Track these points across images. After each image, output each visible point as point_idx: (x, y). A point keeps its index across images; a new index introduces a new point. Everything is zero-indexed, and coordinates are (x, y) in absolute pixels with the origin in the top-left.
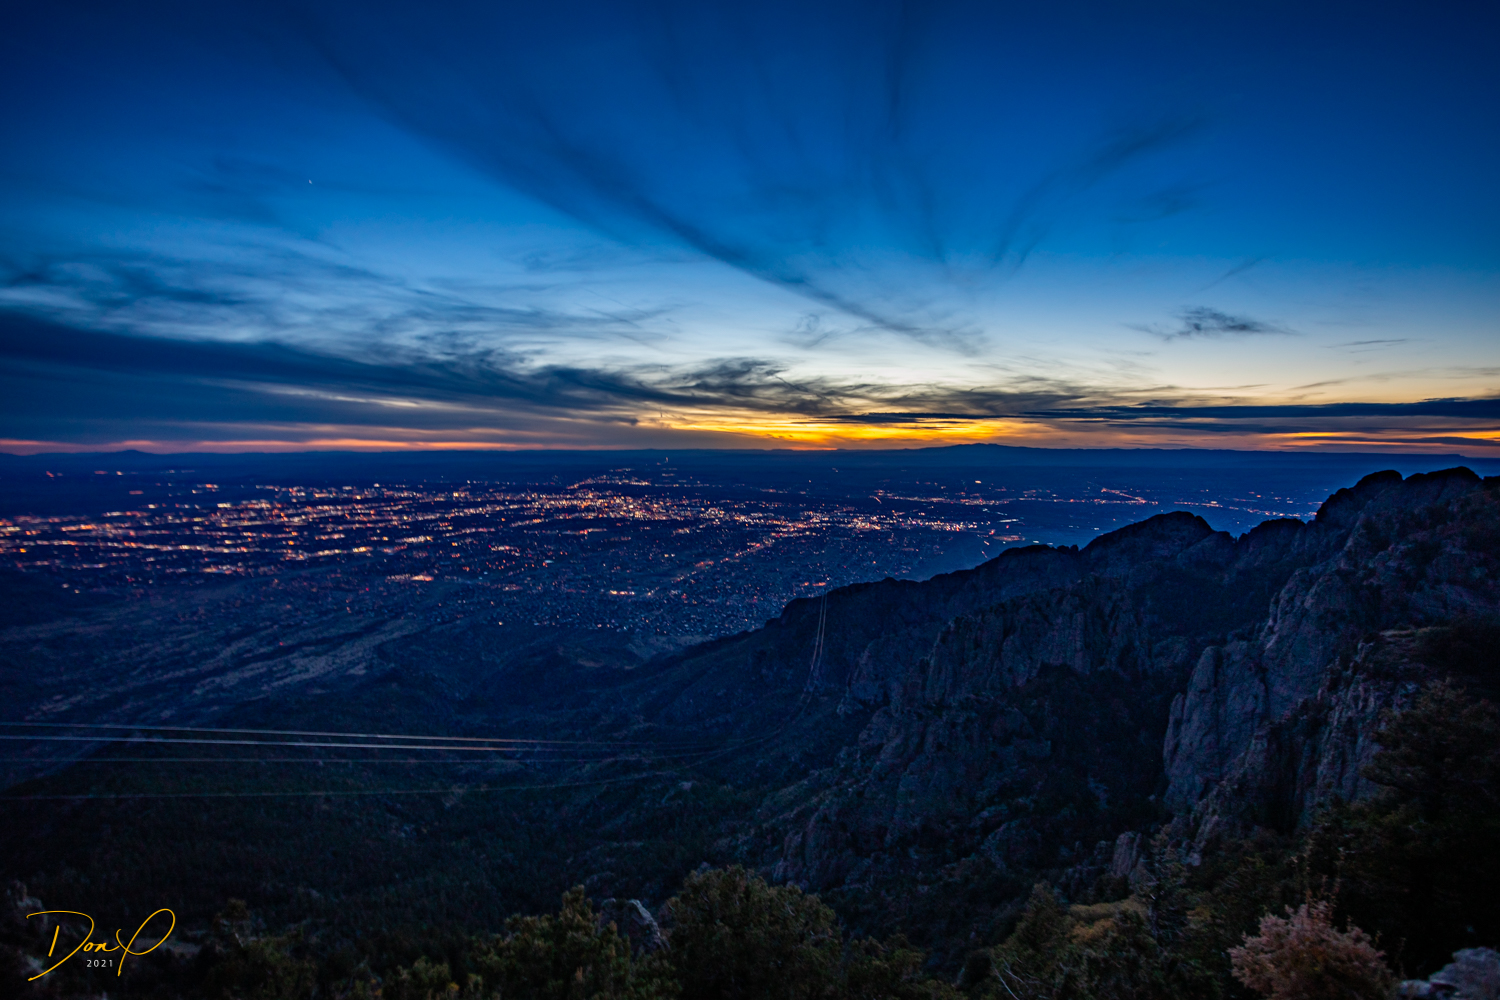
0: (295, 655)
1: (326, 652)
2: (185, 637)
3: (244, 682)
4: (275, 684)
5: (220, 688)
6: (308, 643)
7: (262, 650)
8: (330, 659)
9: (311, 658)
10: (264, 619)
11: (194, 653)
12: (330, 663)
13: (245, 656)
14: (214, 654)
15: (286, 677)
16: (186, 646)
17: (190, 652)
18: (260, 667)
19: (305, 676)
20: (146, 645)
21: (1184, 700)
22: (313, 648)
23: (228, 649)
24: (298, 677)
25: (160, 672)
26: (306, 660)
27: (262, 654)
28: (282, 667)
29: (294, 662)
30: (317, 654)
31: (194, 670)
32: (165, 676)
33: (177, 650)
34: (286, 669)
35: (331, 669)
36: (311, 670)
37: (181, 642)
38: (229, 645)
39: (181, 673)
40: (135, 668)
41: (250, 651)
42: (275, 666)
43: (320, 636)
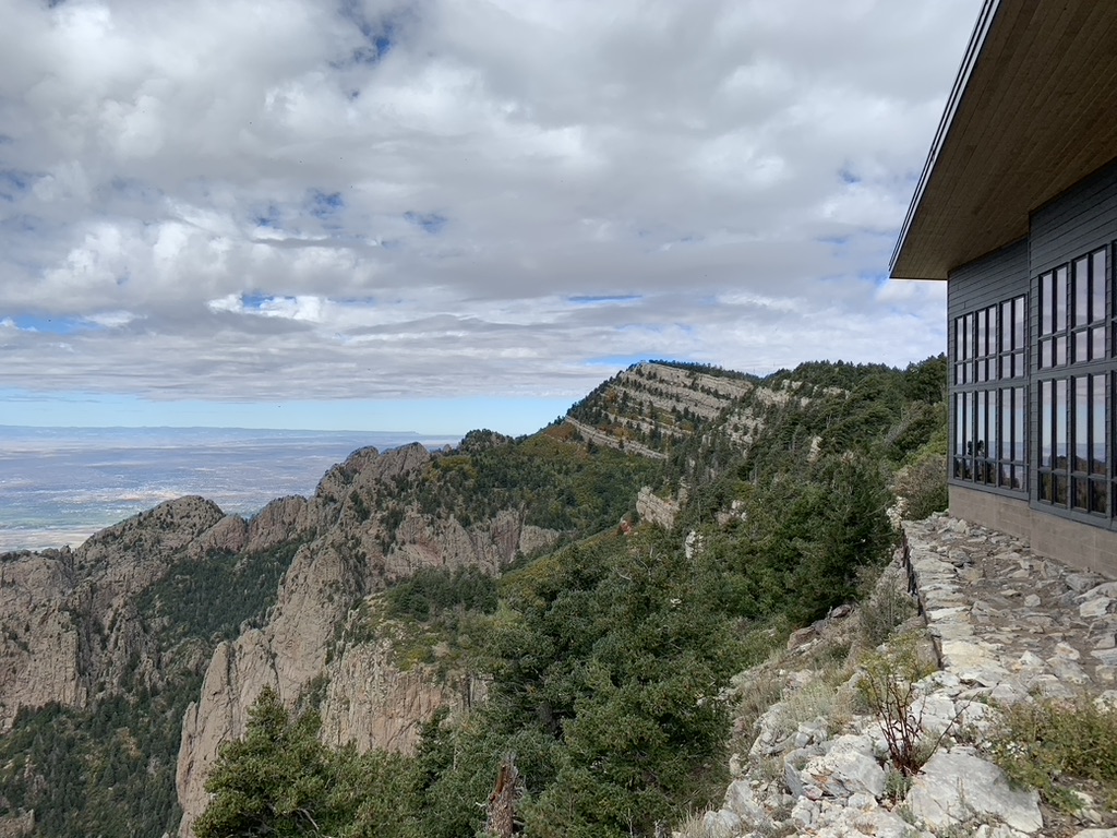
21: (197, 708)
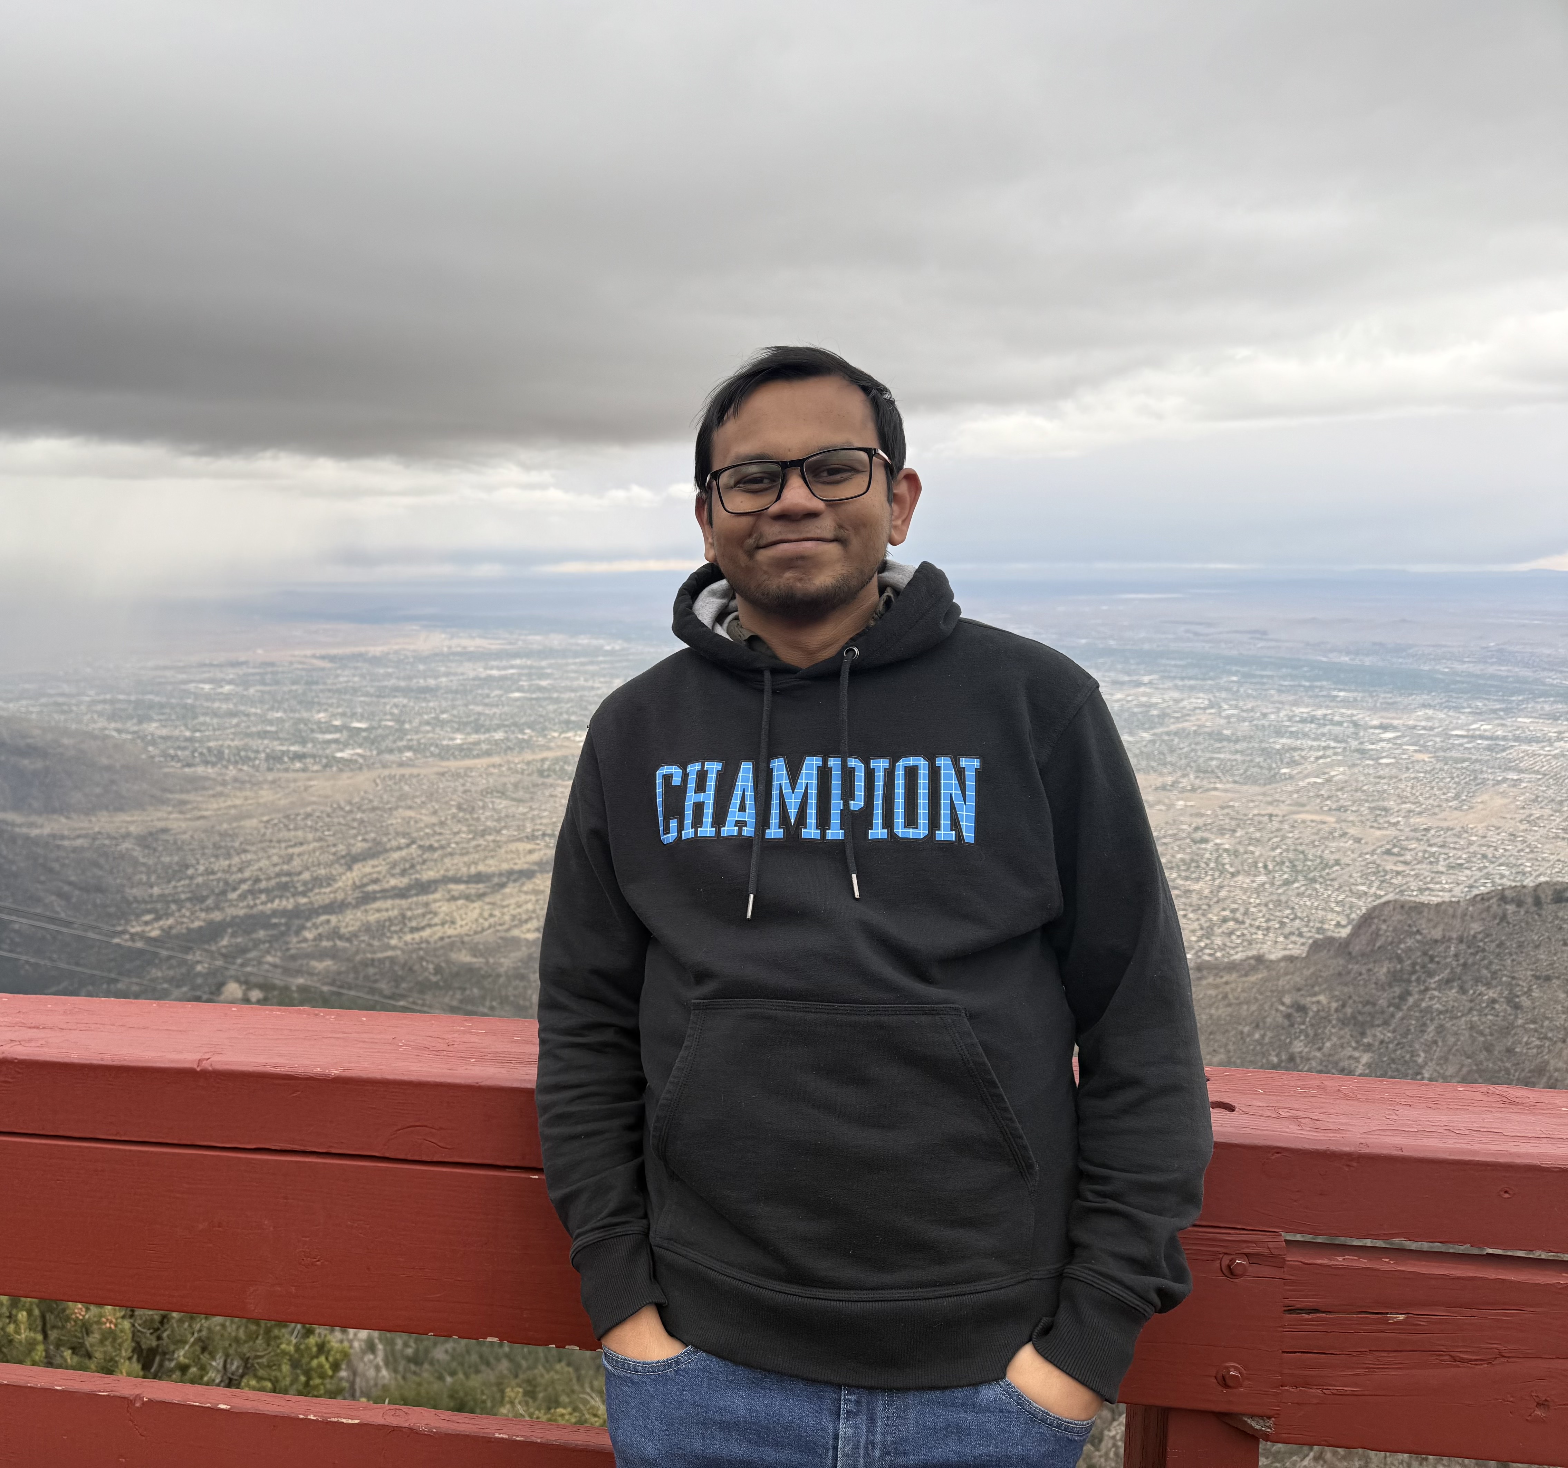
0: (437, 896)
1: (481, 896)
2: (297, 850)
3: (367, 928)
4: (408, 937)
5: (335, 934)
6: (456, 880)
7: (393, 882)
8: (487, 907)
9: (460, 902)
10: (397, 834)
11: (306, 876)
12: (486, 914)
13: (370, 888)
14: (330, 880)
15: (423, 928)
16: (296, 863)
17: (300, 873)
18: (388, 909)
19: (450, 931)
20: (249, 856)
22: (462, 887)
23: (349, 874)
24: (439, 931)
25: (263, 897)
26: (453, 905)
27: (394, 888)
28: (420, 911)
29: (434, 906)
30: (468, 898)
31: (303, 900)
32: (269, 905)
33: (285, 867)
34: (424, 915)
35: (486, 924)
36: (459, 922)
37: (291, 858)
38: (350, 868)
39: (288, 904)
40: (234, 889)
41: (376, 881)
42: (410, 909)
43: (473, 870)
